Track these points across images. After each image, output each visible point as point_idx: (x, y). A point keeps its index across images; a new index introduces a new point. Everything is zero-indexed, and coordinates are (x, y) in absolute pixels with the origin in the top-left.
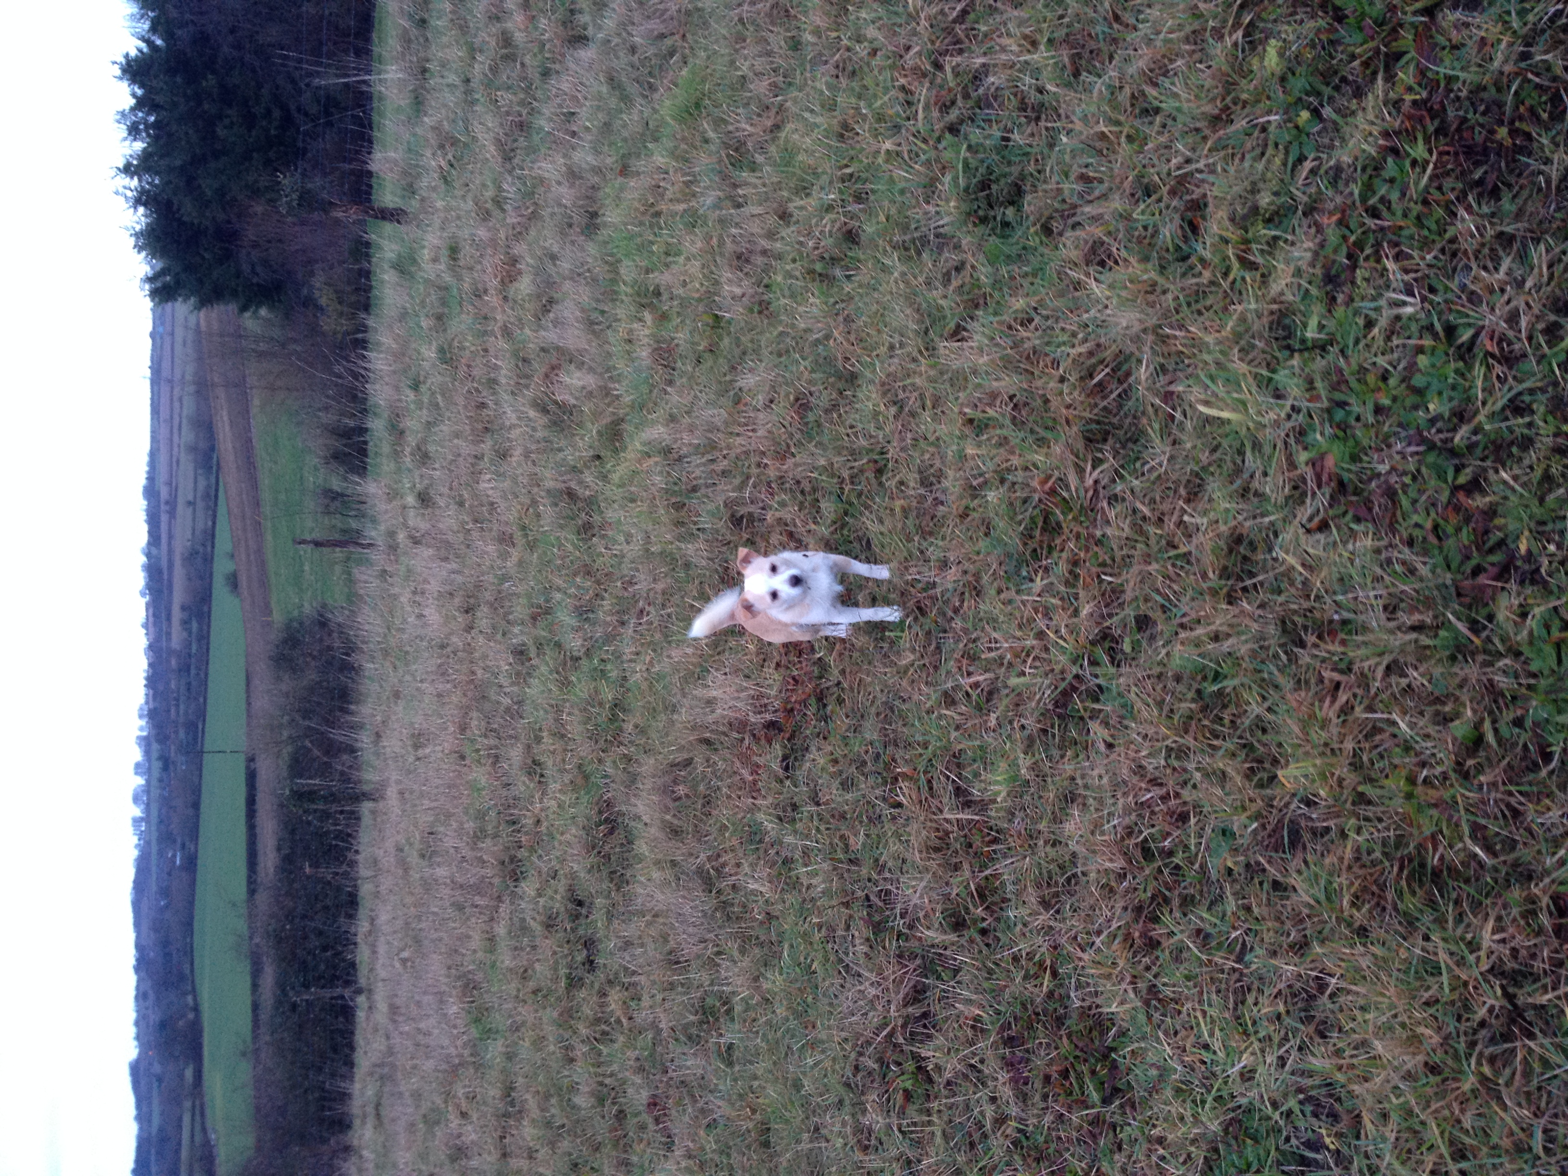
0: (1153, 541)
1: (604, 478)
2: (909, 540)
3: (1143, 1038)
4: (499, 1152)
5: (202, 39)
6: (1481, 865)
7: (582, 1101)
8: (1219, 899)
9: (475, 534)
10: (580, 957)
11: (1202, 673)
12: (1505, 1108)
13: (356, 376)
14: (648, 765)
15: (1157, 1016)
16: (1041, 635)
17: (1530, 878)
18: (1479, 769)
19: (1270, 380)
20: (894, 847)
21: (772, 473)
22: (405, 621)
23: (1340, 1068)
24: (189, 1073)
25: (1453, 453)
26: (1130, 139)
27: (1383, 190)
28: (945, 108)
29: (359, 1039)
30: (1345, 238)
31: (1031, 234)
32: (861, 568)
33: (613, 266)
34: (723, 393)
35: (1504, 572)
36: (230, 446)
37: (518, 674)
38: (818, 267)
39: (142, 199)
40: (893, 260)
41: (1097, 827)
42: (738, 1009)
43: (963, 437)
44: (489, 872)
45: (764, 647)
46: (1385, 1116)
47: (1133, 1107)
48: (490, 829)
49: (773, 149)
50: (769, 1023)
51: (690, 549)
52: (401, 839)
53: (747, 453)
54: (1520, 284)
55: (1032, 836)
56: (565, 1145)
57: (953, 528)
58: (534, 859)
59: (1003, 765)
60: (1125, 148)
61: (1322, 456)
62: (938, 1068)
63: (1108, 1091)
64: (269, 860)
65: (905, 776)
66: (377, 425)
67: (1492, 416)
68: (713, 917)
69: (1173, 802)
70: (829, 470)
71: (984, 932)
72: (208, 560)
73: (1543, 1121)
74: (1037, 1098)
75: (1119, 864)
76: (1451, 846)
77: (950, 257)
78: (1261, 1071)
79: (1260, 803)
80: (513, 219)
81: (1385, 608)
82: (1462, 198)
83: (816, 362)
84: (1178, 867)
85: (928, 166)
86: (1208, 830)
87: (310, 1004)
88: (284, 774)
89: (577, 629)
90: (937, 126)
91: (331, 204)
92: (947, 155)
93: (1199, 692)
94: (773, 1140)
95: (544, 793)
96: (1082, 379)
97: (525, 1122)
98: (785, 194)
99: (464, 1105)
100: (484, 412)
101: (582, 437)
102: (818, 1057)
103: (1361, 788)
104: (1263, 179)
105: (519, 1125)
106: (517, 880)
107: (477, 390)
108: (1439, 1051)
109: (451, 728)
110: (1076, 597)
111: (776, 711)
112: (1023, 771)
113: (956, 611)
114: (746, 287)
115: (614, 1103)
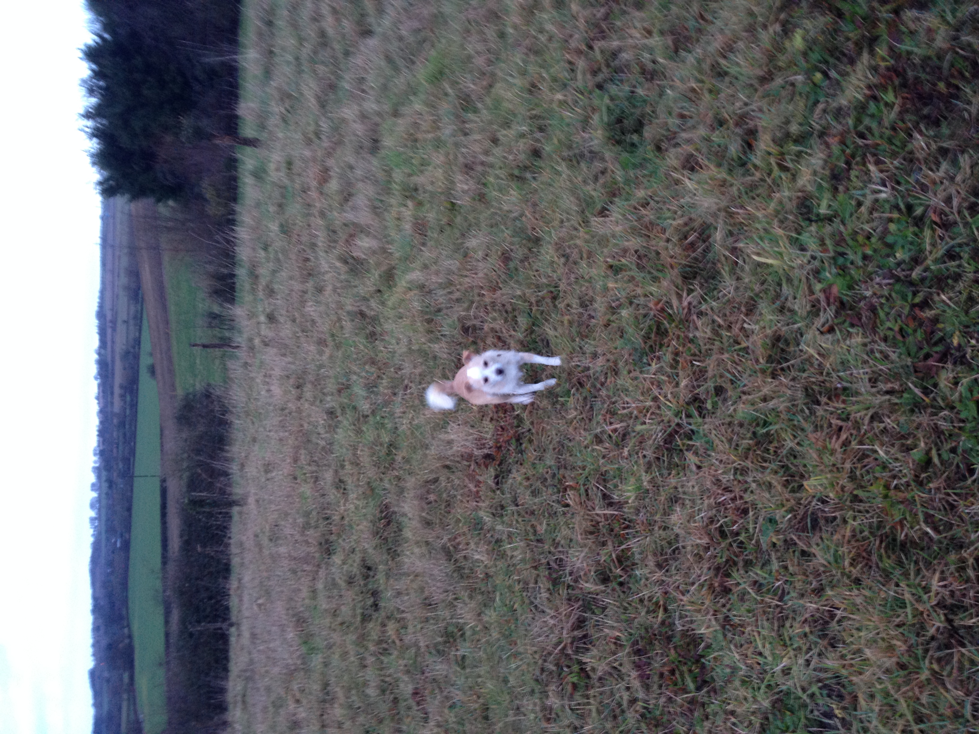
0: (725, 340)
1: (383, 303)
2: (574, 341)
3: (721, 649)
4: (320, 724)
5: (134, 35)
6: (931, 539)
7: (372, 692)
8: (767, 562)
9: (303, 339)
10: (370, 602)
11: (756, 422)
12: (947, 690)
13: (228, 241)
14: (410, 482)
15: (730, 635)
16: (655, 399)
17: (961, 547)
18: (929, 479)
19: (797, 239)
20: (565, 532)
21: (487, 300)
22: (259, 394)
23: (844, 666)
24: (126, 676)
25: (911, 283)
26: (710, 91)
27: (867, 121)
28: (595, 73)
29: (232, 654)
30: (843, 152)
31: (648, 151)
33: (388, 172)
34: (457, 250)
35: (943, 358)
36: (150, 286)
37: (330, 426)
38: (516, 172)
39: (97, 133)
40: (563, 168)
41: (691, 518)
42: (468, 633)
43: (606, 276)
44: (312, 549)
46: (872, 696)
47: (716, 692)
48: (313, 522)
49: (487, 99)
50: (488, 642)
51: (436, 347)
52: (257, 529)
53: (472, 288)
54: (952, 179)
55: (651, 524)
56: (361, 719)
57: (600, 333)
58: (340, 541)
59: (632, 480)
60: (707, 97)
61: (830, 286)
62: (593, 669)
63: (700, 682)
64: (175, 543)
65: (571, 487)
66: (241, 272)
67: (936, 261)
68: (452, 576)
69: (738, 502)
70: (523, 298)
71: (621, 584)
72: (137, 357)
73: (971, 698)
74: (655, 687)
75: (705, 541)
76: (912, 528)
77: (598, 165)
78: (795, 668)
79: (793, 502)
80: (326, 144)
81: (870, 380)
82: (916, 126)
83: (515, 231)
84: (742, 542)
85: (584, 108)
86: (761, 519)
87: (201, 633)
88: (184, 490)
89: (366, 398)
90: (590, 84)
91: (215, 136)
92: (596, 102)
93: (754, 433)
94: (491, 715)
95: (346, 500)
96: (680, 240)
97: (336, 705)
98: (495, 127)
99: (298, 695)
100: (308, 264)
101: (369, 278)
102: (519, 663)
103: (856, 492)
104: (793, 115)
105: (332, 708)
106: (330, 554)
107: (304, 250)
108: (906, 655)
109: (288, 460)
110: (677, 375)
111: (491, 448)
112: (645, 484)
113: (602, 384)
114: (471, 185)
115: (391, 693)
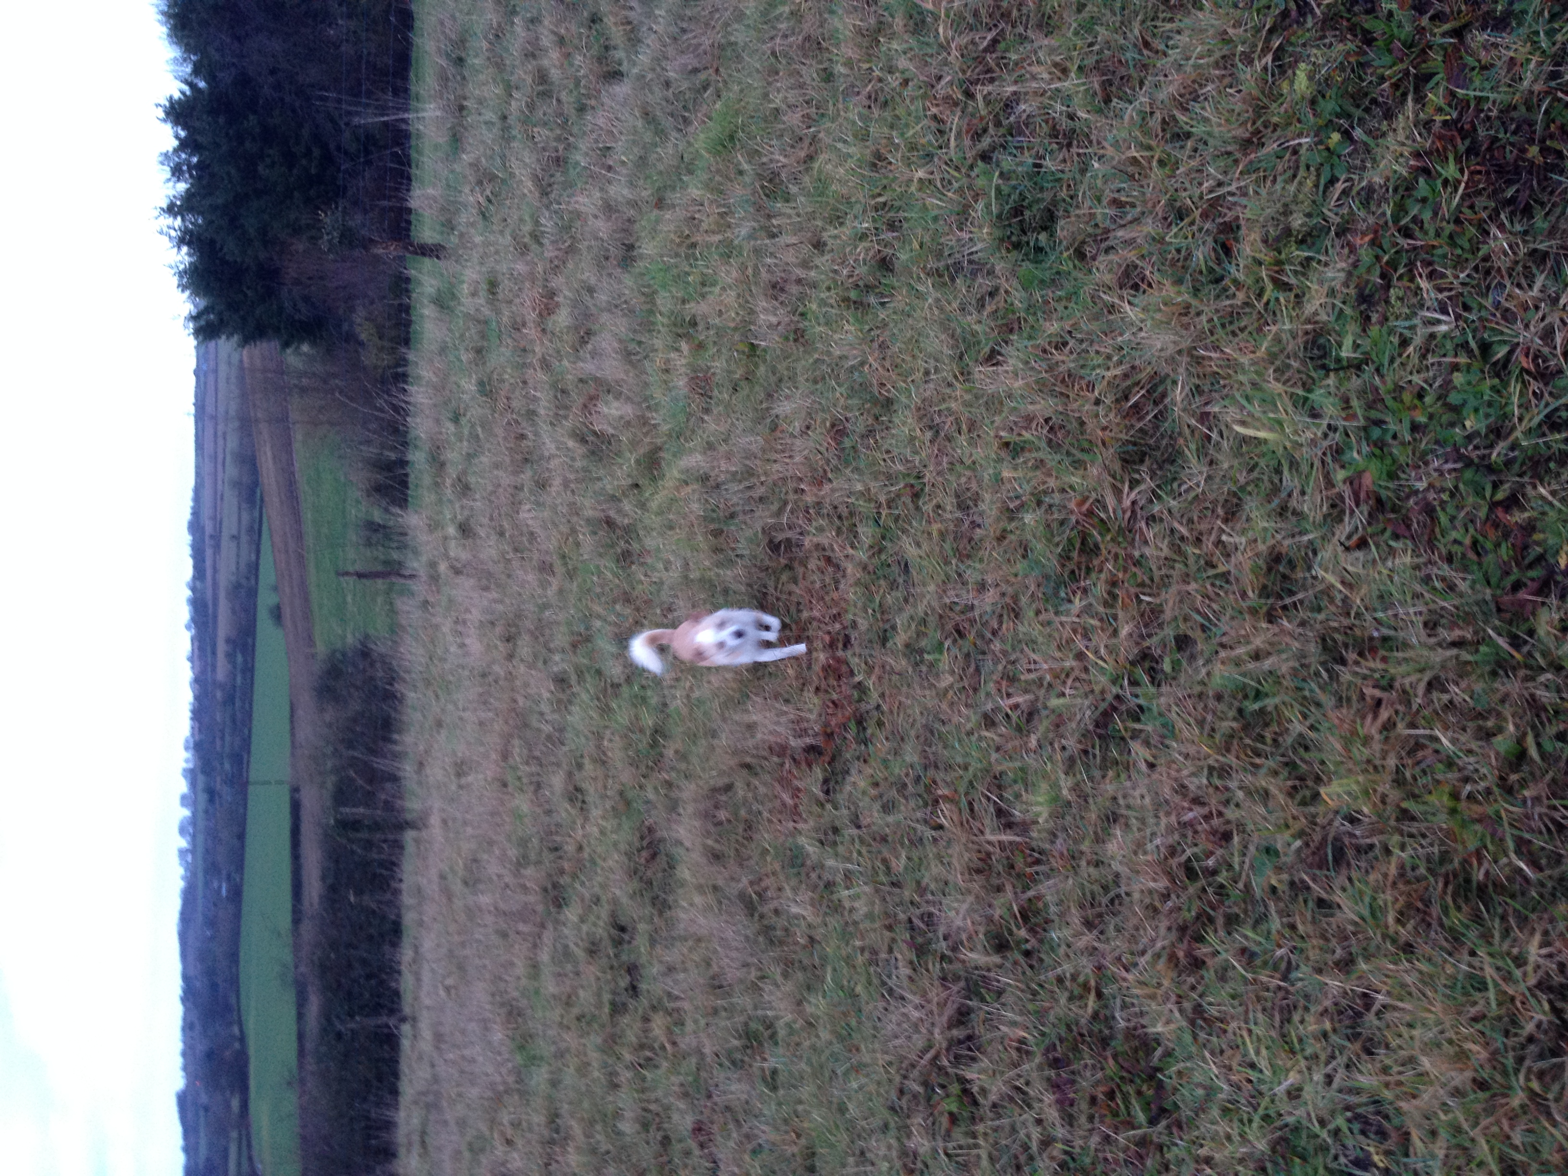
0: (1191, 561)
1: (643, 506)
2: (947, 563)
3: (1190, 1058)
5: (244, 81)
6: (1526, 879)
7: (627, 1127)
8: (1264, 917)
9: (515, 564)
10: (624, 982)
11: (1243, 692)
12: (1555, 1124)
13: (396, 409)
14: (688, 791)
15: (1202, 1035)
16: (1080, 656)
18: (1523, 783)
19: (1306, 399)
20: (936, 869)
21: (809, 499)
22: (447, 650)
23: (1387, 1085)
24: (235, 1103)
25: (1490, 469)
26: (1162, 163)
27: (1415, 210)
28: (977, 136)
29: (404, 1067)
30: (1378, 258)
31: (1063, 258)
33: (650, 297)
34: (759, 420)
35: (1544, 587)
36: (273, 480)
37: (559, 701)
38: (853, 295)
39: (186, 239)
40: (927, 286)
41: (1139, 846)
42: (782, 1033)
43: (999, 460)
44: (531, 899)
46: (1434, 1133)
47: (1180, 1127)
48: (533, 856)
49: (806, 179)
50: (813, 1048)
51: (728, 574)
52: (445, 868)
53: (784, 479)
54: (1554, 301)
55: (1074, 856)
57: (991, 552)
58: (577, 885)
59: (1044, 786)
60: (1157, 173)
61: (1360, 474)
62: (984, 1091)
63: (1154, 1111)
64: (314, 889)
65: (945, 798)
66: (418, 458)
67: (1529, 432)
68: (756, 940)
69: (1216, 822)
70: (866, 494)
71: (1027, 954)
72: (252, 593)
74: (1083, 1119)
75: (1162, 883)
76: (1496, 861)
77: (983, 283)
78: (1308, 1088)
79: (1303, 820)
80: (550, 251)
81: (1426, 624)
82: (1494, 216)
83: (852, 389)
84: (1222, 886)
85: (961, 193)
86: (1252, 848)
87: (355, 1033)
88: (329, 803)
90: (970, 154)
91: (371, 241)
92: (980, 182)
93: (1240, 711)
94: (818, 1164)
95: (586, 819)
96: (1118, 401)
97: (570, 1149)
98: (819, 223)
99: (509, 1132)
100: (524, 443)
101: (621, 466)
102: (864, 1080)
103: (1405, 805)
104: (1295, 201)
105: (565, 1152)
106: (559, 906)
107: (517, 422)
108: (1487, 1066)
109: (494, 756)
110: (1115, 618)
111: (816, 735)
112: (1065, 792)
113: (994, 633)
114: (782, 316)
115: (658, 1129)
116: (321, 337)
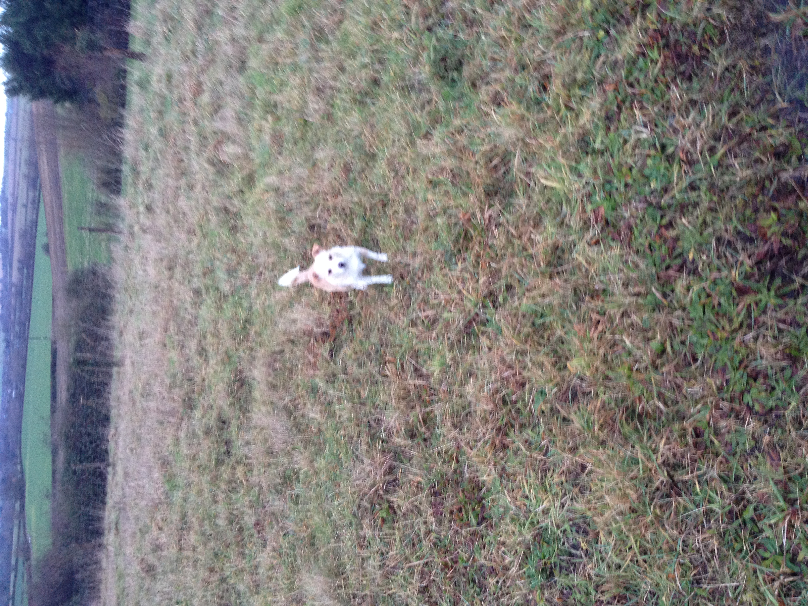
0: (516, 246)
1: (244, 202)
2: (398, 241)
3: (498, 493)
4: (178, 548)
6: (661, 412)
7: (221, 522)
8: (537, 425)
9: (175, 229)
10: (223, 449)
11: (535, 314)
12: (666, 530)
13: (114, 141)
14: (261, 352)
15: (505, 482)
16: (460, 292)
17: (684, 418)
18: (663, 365)
19: (576, 168)
20: (383, 397)
21: (330, 204)
22: (137, 273)
23: (590, 509)
24: (17, 506)
25: (660, 208)
26: (516, 40)
27: (636, 74)
28: (426, 16)
29: (109, 490)
30: (616, 98)
31: (465, 86)
32: (373, 255)
33: (253, 90)
34: (306, 160)
35: (681, 269)
36: (46, 175)
37: (195, 303)
38: (358, 97)
40: (396, 96)
41: (481, 388)
42: (302, 477)
43: (427, 190)
44: (177, 405)
45: (323, 294)
46: (610, 533)
47: (492, 526)
48: (178, 383)
49: (338, 33)
50: (317, 484)
51: (287, 241)
52: (132, 387)
53: (318, 193)
54: (698, 125)
55: (450, 392)
56: (212, 544)
57: (420, 237)
58: (201, 399)
59: (438, 357)
60: (513, 44)
61: (599, 208)
62: (399, 507)
63: (480, 519)
64: (63, 396)
65: (390, 362)
66: (125, 169)
67: (680, 191)
68: (291, 430)
69: (518, 377)
70: (359, 204)
71: (425, 440)
72: (34, 236)
73: (683, 536)
74: (446, 522)
75: (490, 407)
76: (647, 402)
77: (425, 96)
78: (552, 510)
79: (559, 378)
80: (201, 61)
81: (623, 284)
82: (674, 80)
83: (356, 148)
84: (519, 409)
85: (416, 47)
86: (534, 392)
87: (83, 471)
88: (72, 350)
89: (227, 281)
90: (421, 27)
91: (105, 49)
92: (426, 42)
93: (533, 324)
94: (317, 542)
95: (208, 364)
96: (486, 163)
97: (191, 533)
98: (343, 57)
99: (161, 524)
100: (182, 165)
101: (233, 180)
102: (340, 501)
103: (607, 373)
104: (580, 64)
105: (188, 535)
106: (192, 409)
107: (179, 152)
108: (636, 502)
109: (159, 330)
110: (478, 273)
111: (327, 327)
112: (448, 360)
113: (419, 278)
114: (321, 106)
115: (237, 523)
116: (76, 100)
